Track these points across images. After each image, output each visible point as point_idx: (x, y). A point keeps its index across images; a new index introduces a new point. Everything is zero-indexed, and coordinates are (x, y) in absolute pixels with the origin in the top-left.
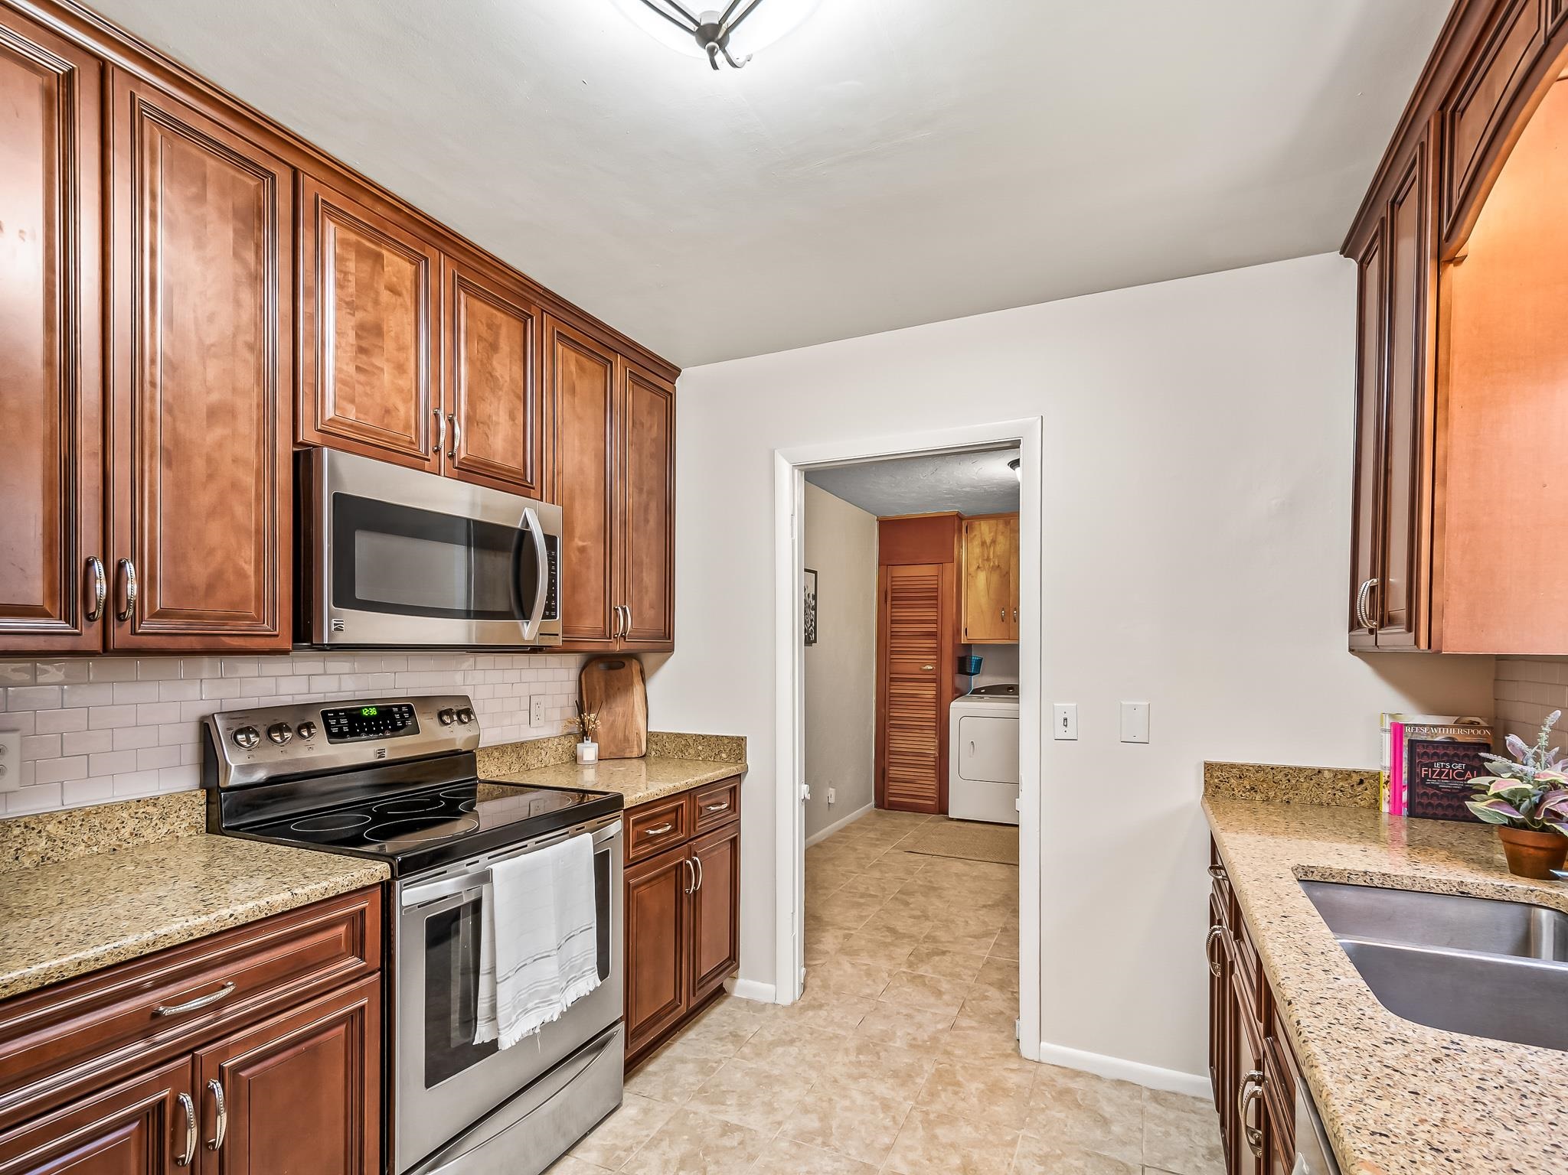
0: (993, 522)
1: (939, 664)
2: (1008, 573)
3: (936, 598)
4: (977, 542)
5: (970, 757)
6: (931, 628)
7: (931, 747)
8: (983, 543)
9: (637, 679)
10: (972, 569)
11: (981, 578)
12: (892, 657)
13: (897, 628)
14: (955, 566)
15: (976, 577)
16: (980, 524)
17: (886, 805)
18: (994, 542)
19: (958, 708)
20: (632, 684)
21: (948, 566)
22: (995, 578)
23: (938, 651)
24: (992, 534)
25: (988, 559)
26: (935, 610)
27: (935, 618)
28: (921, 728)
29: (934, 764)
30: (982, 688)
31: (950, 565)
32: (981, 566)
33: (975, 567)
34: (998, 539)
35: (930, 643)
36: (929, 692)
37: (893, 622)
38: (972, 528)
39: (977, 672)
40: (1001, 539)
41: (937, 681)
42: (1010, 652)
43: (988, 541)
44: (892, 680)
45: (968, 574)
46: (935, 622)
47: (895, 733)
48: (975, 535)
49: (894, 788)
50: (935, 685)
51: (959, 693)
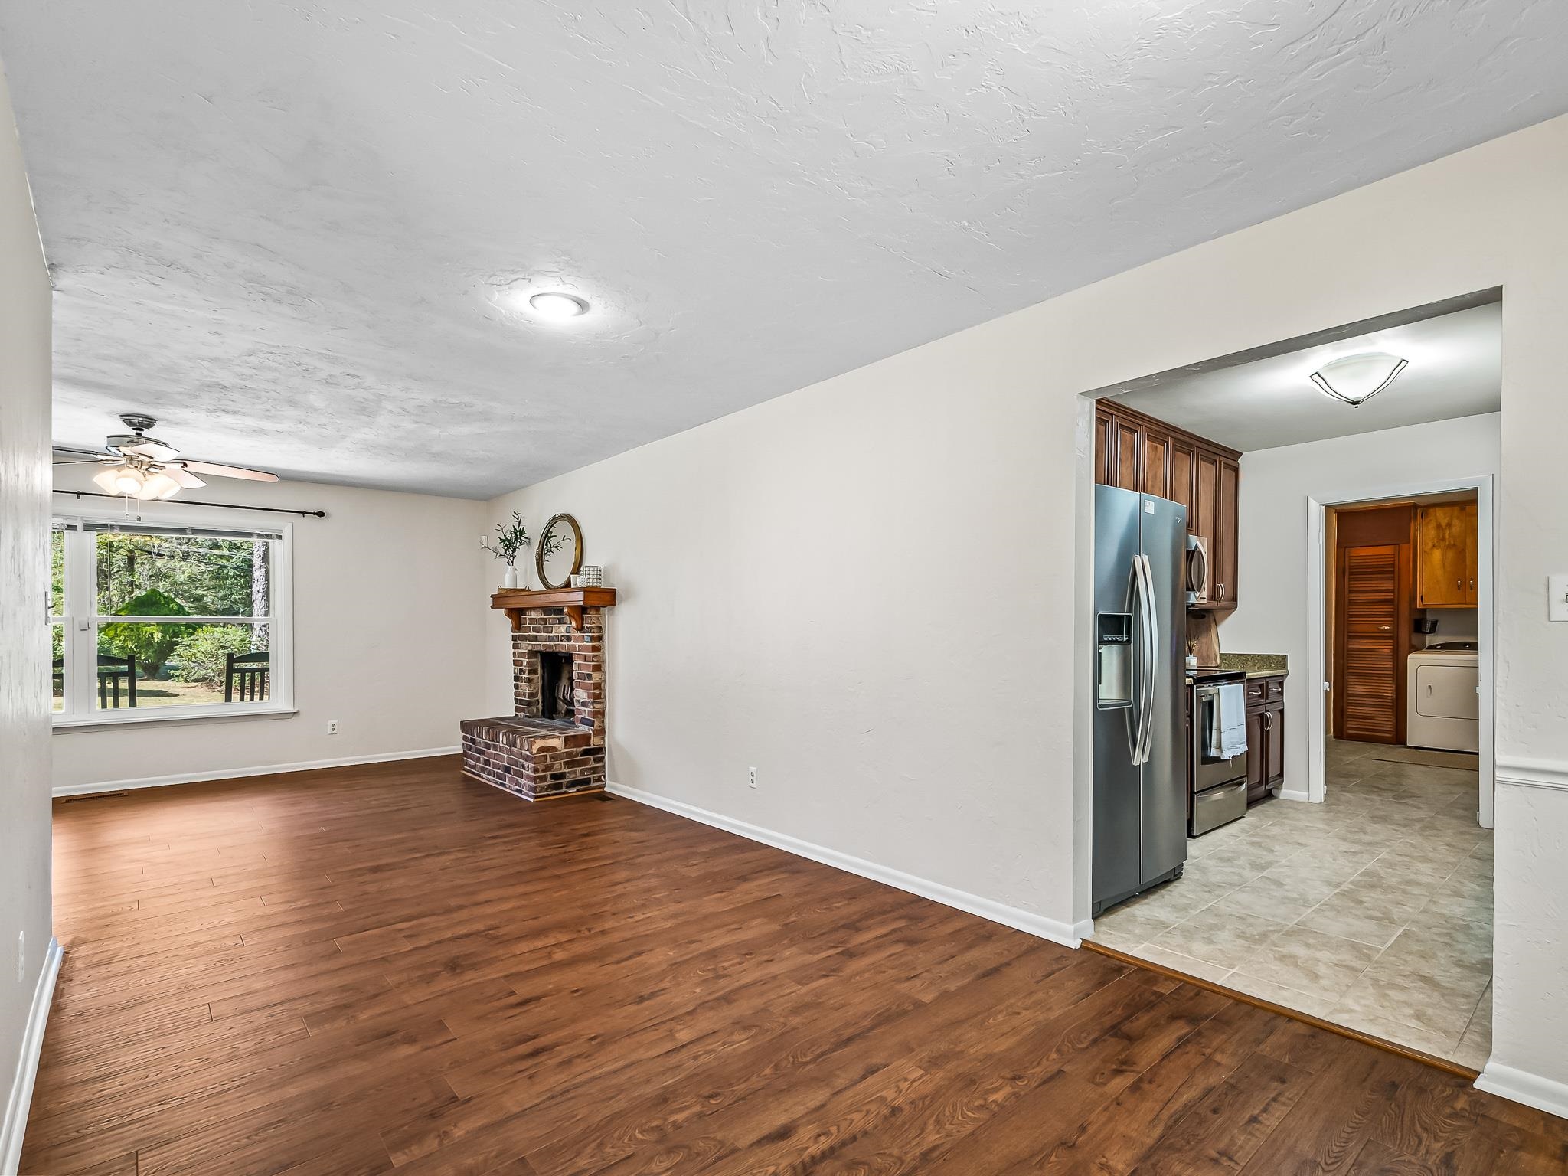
0: (1448, 509)
1: (1396, 625)
2: (1464, 550)
3: (1393, 572)
4: (1432, 525)
5: (1428, 697)
6: (1389, 596)
7: (1388, 690)
8: (1439, 526)
9: (1213, 625)
10: (1428, 548)
11: (1437, 554)
12: (1350, 619)
13: (1354, 596)
14: (1411, 546)
15: (1431, 554)
16: (1435, 511)
17: (1345, 736)
18: (1449, 525)
19: (1414, 659)
20: (1210, 627)
21: (1405, 546)
22: (1450, 554)
23: (1395, 615)
24: (1448, 519)
25: (1443, 539)
26: (1392, 581)
27: (1392, 588)
28: (1379, 676)
29: (1391, 704)
30: (1439, 645)
31: (1406, 546)
32: (1436, 544)
33: (1430, 546)
34: (1453, 523)
35: (1388, 608)
36: (1387, 648)
37: (1350, 592)
38: (1427, 514)
39: (1433, 630)
40: (1456, 522)
41: (1394, 637)
42: (1470, 613)
43: (1444, 524)
44: (1350, 637)
45: (1423, 552)
46: (1392, 591)
47: (1352, 680)
48: (1431, 520)
49: (1351, 723)
50: (1391, 641)
51: (1414, 649)
